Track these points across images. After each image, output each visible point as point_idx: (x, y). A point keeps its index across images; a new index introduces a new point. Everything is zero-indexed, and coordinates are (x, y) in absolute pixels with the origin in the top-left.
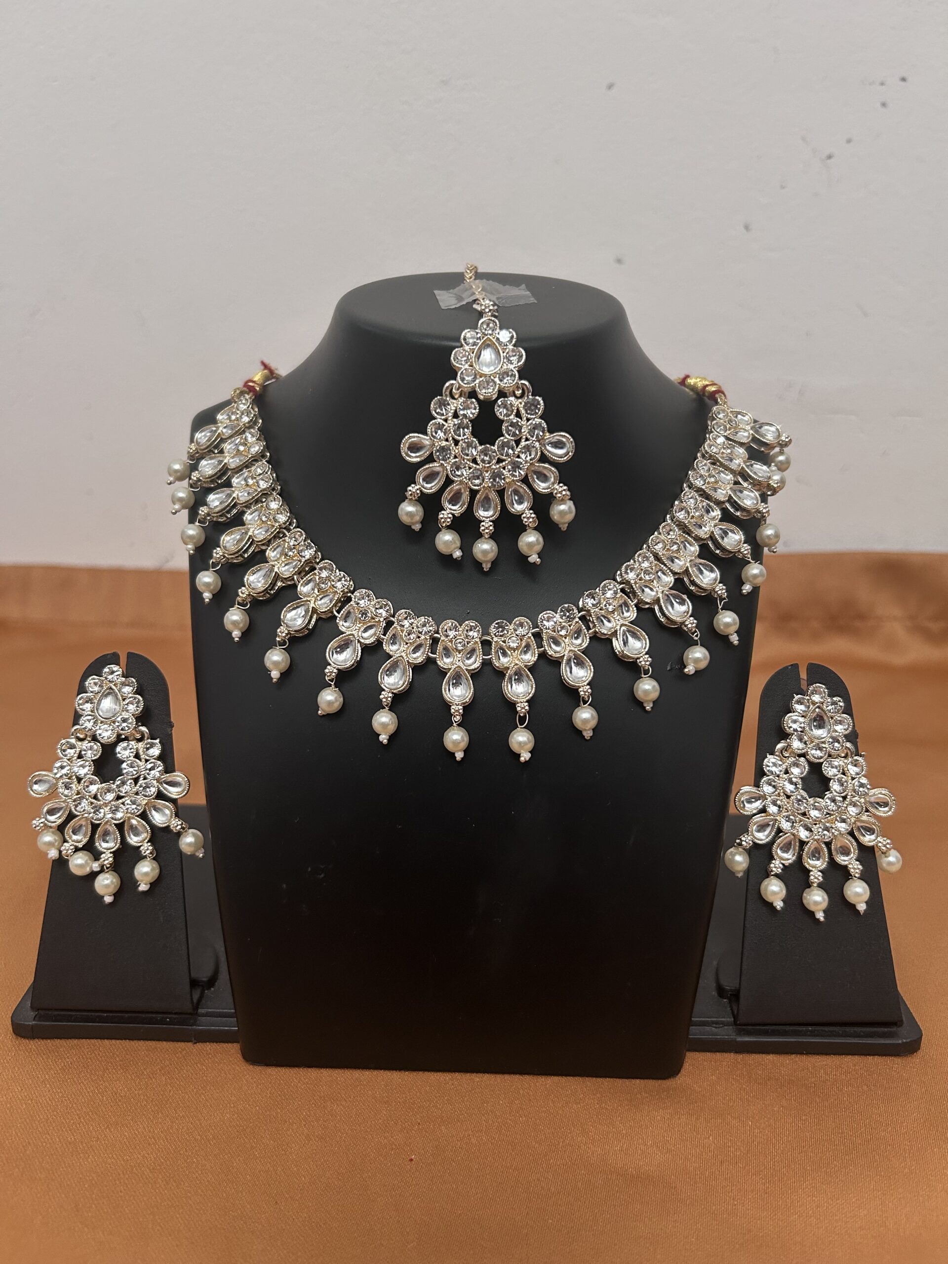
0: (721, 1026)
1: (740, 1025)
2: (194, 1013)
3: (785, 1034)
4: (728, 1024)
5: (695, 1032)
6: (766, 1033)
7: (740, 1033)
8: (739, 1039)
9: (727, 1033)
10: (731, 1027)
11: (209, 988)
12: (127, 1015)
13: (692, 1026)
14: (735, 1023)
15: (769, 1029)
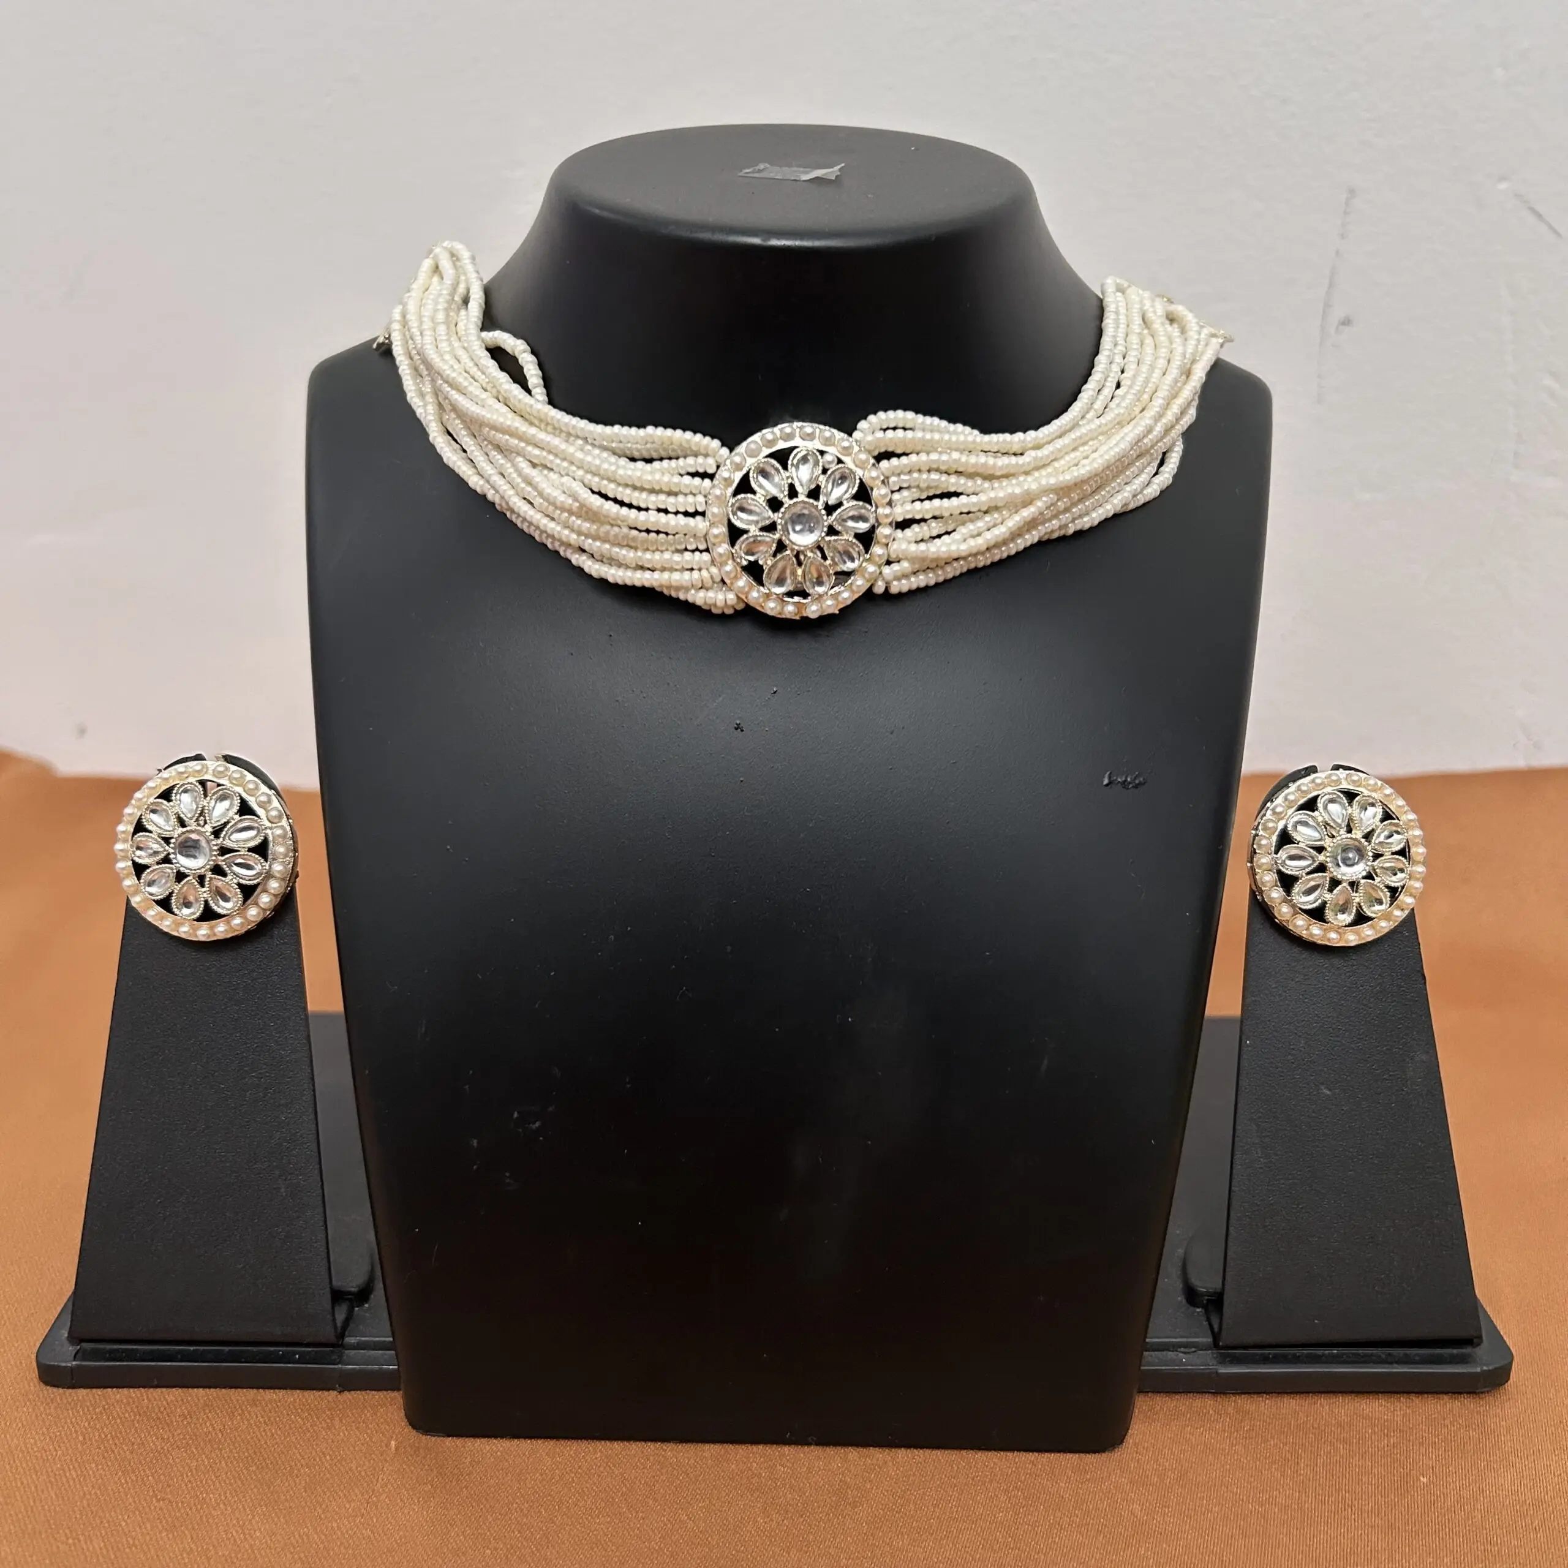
0: (1193, 1349)
1: (1223, 1348)
2: (338, 1344)
3: (1296, 1360)
4: (1204, 1347)
5: (1153, 1361)
6: (1265, 1360)
7: (1224, 1360)
8: (1223, 1370)
9: (1203, 1361)
10: (1210, 1352)
11: (360, 1305)
12: (227, 1349)
13: (1146, 1351)
14: (1216, 1345)
15: (1269, 1354)
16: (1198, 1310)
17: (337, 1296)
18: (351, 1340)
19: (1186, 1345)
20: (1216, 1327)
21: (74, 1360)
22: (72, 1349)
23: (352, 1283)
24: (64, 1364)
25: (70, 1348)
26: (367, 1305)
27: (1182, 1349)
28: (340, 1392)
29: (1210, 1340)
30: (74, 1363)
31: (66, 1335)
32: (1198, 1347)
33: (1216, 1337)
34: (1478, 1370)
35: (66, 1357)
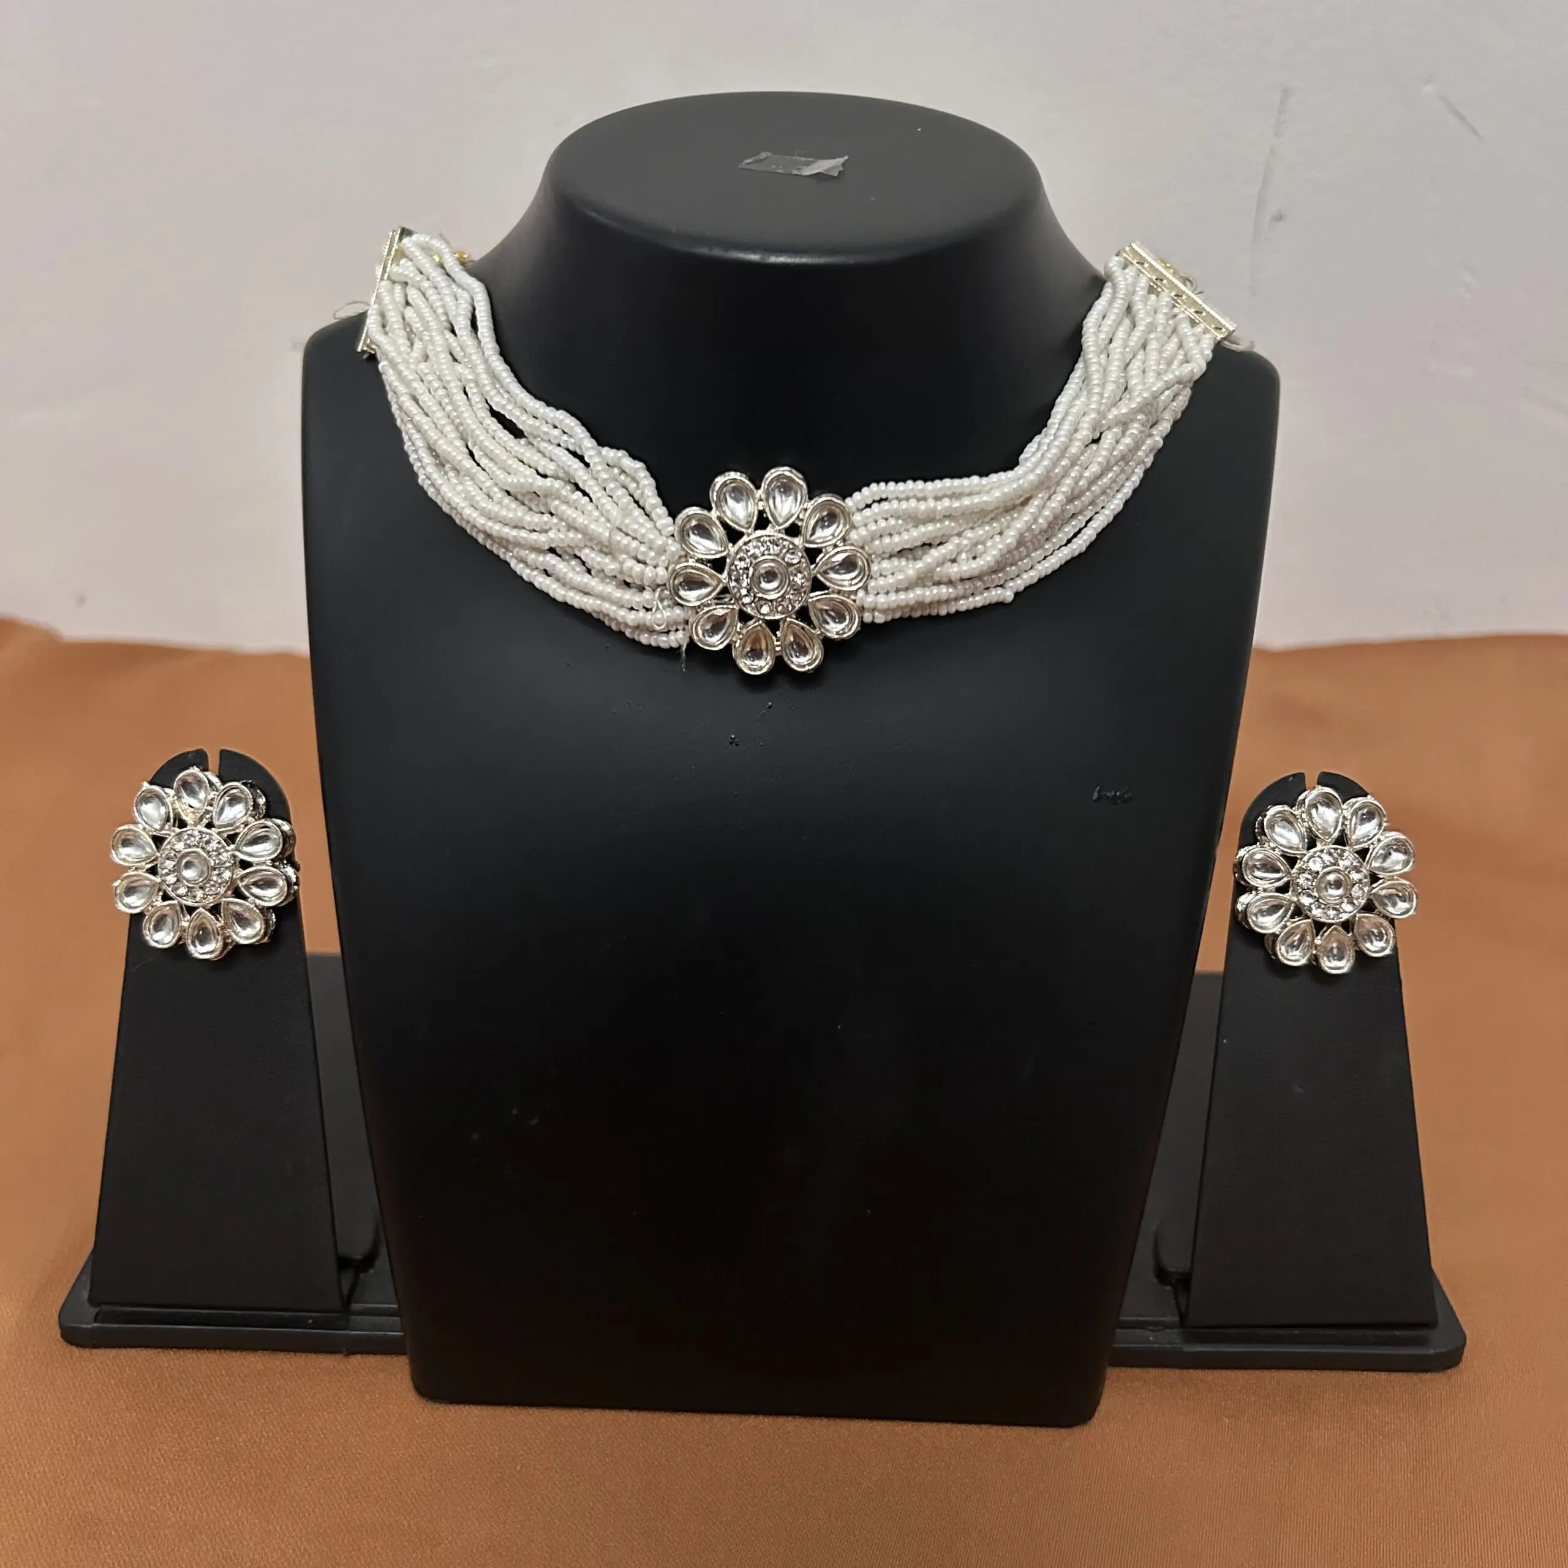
0: (1160, 1328)
1: (1190, 1326)
2: (344, 1310)
4: (1171, 1326)
5: (1124, 1338)
6: (1229, 1340)
7: (1189, 1339)
8: (1187, 1348)
9: (1170, 1339)
10: (1176, 1331)
11: (365, 1270)
12: (238, 1313)
13: (1120, 1328)
14: (1182, 1324)
15: (1233, 1333)
16: (1168, 1288)
17: (343, 1263)
18: (355, 1306)
19: (1155, 1324)
20: (1183, 1307)
21: (95, 1321)
22: (92, 1311)
23: (358, 1250)
24: (84, 1326)
26: (372, 1271)
27: (1150, 1328)
28: (346, 1356)
29: (1177, 1319)
30: (96, 1325)
31: (86, 1296)
32: (1166, 1325)
33: (1182, 1317)
34: (1432, 1352)
35: (87, 1319)
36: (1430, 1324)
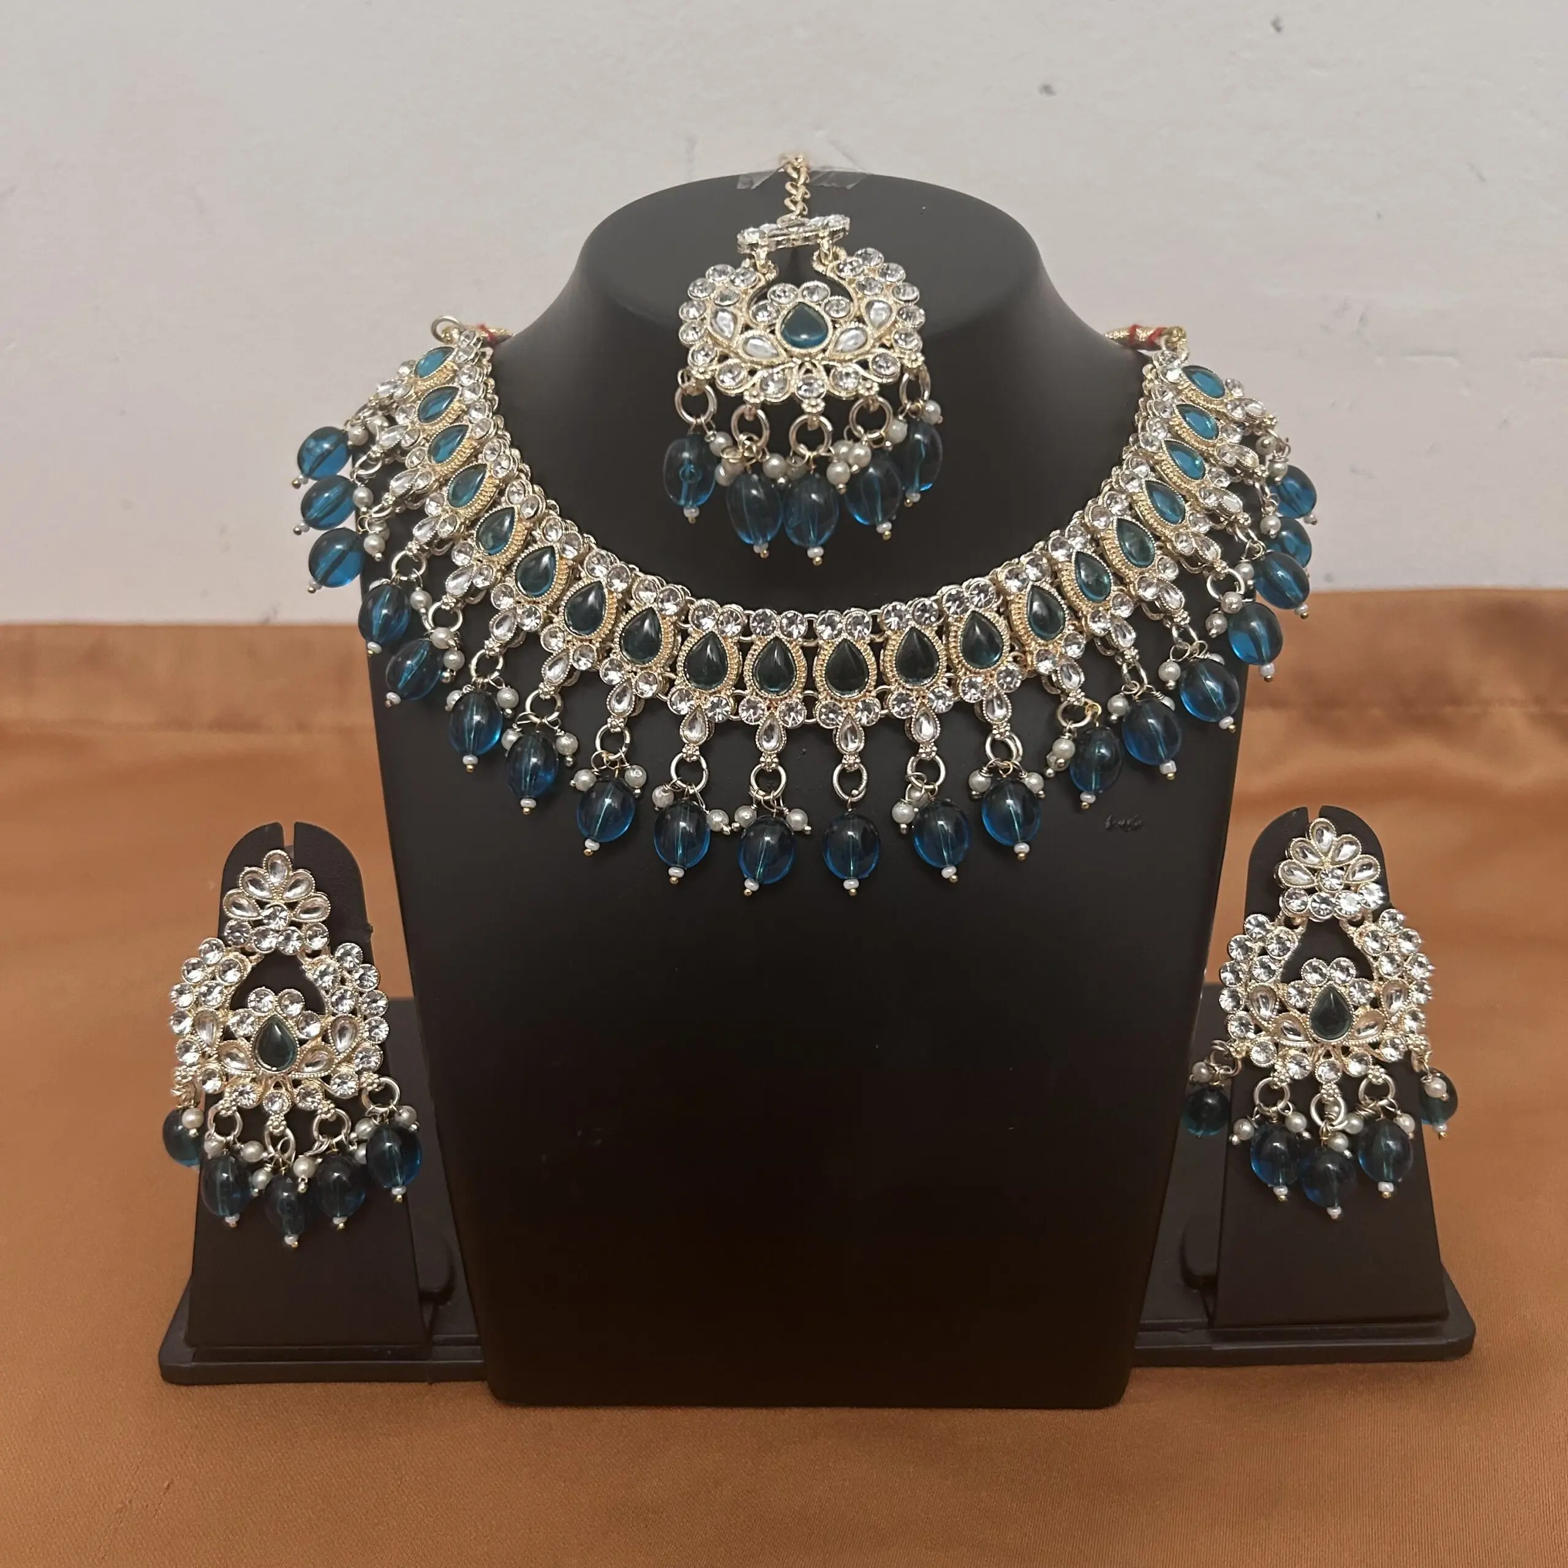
16: (1195, 1291)
17: (425, 1297)
18: (438, 1337)
19: (1183, 1325)
20: (1211, 1309)
21: (193, 1360)
22: (189, 1351)
23: (434, 1282)
24: (184, 1366)
25: (189, 1350)
26: (449, 1303)
27: (1182, 1329)
28: (431, 1384)
29: (1207, 1320)
30: (194, 1364)
31: (183, 1337)
32: (1195, 1326)
33: (1211, 1317)
34: (1444, 1342)
35: (185, 1359)
36: (1443, 1316)
